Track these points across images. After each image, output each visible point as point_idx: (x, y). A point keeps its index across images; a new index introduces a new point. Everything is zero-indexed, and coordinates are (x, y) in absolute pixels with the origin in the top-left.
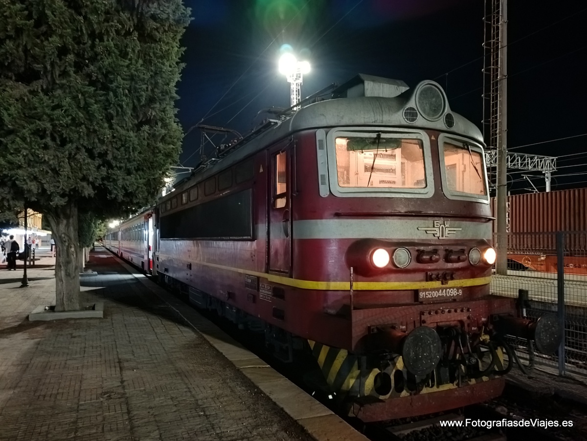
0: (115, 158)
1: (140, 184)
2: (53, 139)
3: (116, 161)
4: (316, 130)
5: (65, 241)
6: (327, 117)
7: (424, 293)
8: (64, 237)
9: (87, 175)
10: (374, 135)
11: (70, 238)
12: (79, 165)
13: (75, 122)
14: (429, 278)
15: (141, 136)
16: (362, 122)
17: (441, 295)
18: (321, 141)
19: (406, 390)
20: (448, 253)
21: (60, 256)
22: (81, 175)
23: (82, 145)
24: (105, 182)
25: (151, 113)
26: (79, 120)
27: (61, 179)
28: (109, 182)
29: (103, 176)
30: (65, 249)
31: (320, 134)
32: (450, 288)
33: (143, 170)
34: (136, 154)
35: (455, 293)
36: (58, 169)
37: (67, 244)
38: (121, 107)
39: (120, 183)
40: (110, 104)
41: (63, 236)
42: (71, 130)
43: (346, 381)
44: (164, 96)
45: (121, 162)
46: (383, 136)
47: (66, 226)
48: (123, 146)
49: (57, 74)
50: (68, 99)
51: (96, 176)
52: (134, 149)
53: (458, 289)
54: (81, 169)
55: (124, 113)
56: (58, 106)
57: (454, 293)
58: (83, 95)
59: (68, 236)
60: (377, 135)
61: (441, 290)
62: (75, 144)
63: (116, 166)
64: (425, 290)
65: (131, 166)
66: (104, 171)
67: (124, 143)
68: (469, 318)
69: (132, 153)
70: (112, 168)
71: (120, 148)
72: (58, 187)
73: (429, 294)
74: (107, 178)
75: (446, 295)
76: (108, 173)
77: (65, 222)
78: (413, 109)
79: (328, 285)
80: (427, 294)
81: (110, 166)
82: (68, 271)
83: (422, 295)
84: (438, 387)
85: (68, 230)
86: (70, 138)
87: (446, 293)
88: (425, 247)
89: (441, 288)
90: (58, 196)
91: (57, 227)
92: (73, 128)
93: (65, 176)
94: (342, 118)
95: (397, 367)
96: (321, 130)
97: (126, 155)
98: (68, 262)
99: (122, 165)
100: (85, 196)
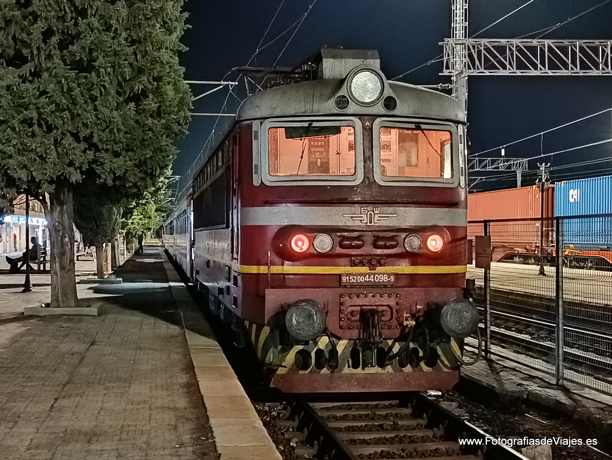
0: (101, 140)
1: (128, 167)
2: (40, 125)
3: (102, 143)
4: (252, 121)
5: (59, 231)
6: (262, 108)
7: (348, 278)
8: (58, 226)
9: (73, 160)
10: (306, 124)
11: (64, 227)
12: (65, 150)
13: (59, 108)
14: (354, 264)
15: (127, 115)
16: (293, 112)
17: (368, 280)
18: (256, 132)
19: (327, 368)
20: (377, 238)
21: (54, 246)
22: (67, 161)
23: (67, 130)
24: (94, 166)
25: (139, 88)
26: (63, 106)
27: (48, 167)
28: (97, 165)
29: (89, 160)
30: (60, 239)
31: (256, 125)
32: (379, 274)
33: (133, 150)
34: (121, 135)
35: (386, 279)
36: (44, 156)
37: (61, 234)
38: (105, 87)
39: (107, 167)
40: (93, 85)
41: (57, 224)
42: (56, 117)
43: (268, 355)
44: (153, 65)
45: (107, 145)
46: (315, 124)
47: (59, 213)
48: (108, 127)
49: (43, 59)
50: (52, 86)
51: (82, 161)
52: (118, 130)
53: (389, 275)
54: (67, 154)
55: (108, 93)
56: (43, 93)
57: (384, 279)
58: (66, 79)
59: (62, 225)
60: (309, 124)
61: (368, 276)
62: (60, 129)
63: (103, 149)
64: (348, 275)
65: (117, 147)
66: (90, 154)
67: (108, 125)
68: (397, 304)
69: (117, 135)
70: (100, 151)
71: (105, 129)
72: (46, 174)
73: (354, 279)
74: (95, 161)
75: (374, 281)
76: (95, 156)
77: (59, 208)
78: (344, 97)
79: (259, 269)
80: (351, 279)
81: (97, 149)
82: (63, 264)
83: (344, 279)
84: (363, 369)
85: (62, 218)
86: (55, 125)
87: (374, 278)
88: (349, 233)
89: (367, 274)
90: (46, 183)
91: (51, 215)
92: (57, 114)
93: (51, 163)
94: (275, 109)
95: (318, 346)
96: (257, 121)
97: (111, 137)
98: (63, 254)
99: (108, 147)
100: (72, 182)
